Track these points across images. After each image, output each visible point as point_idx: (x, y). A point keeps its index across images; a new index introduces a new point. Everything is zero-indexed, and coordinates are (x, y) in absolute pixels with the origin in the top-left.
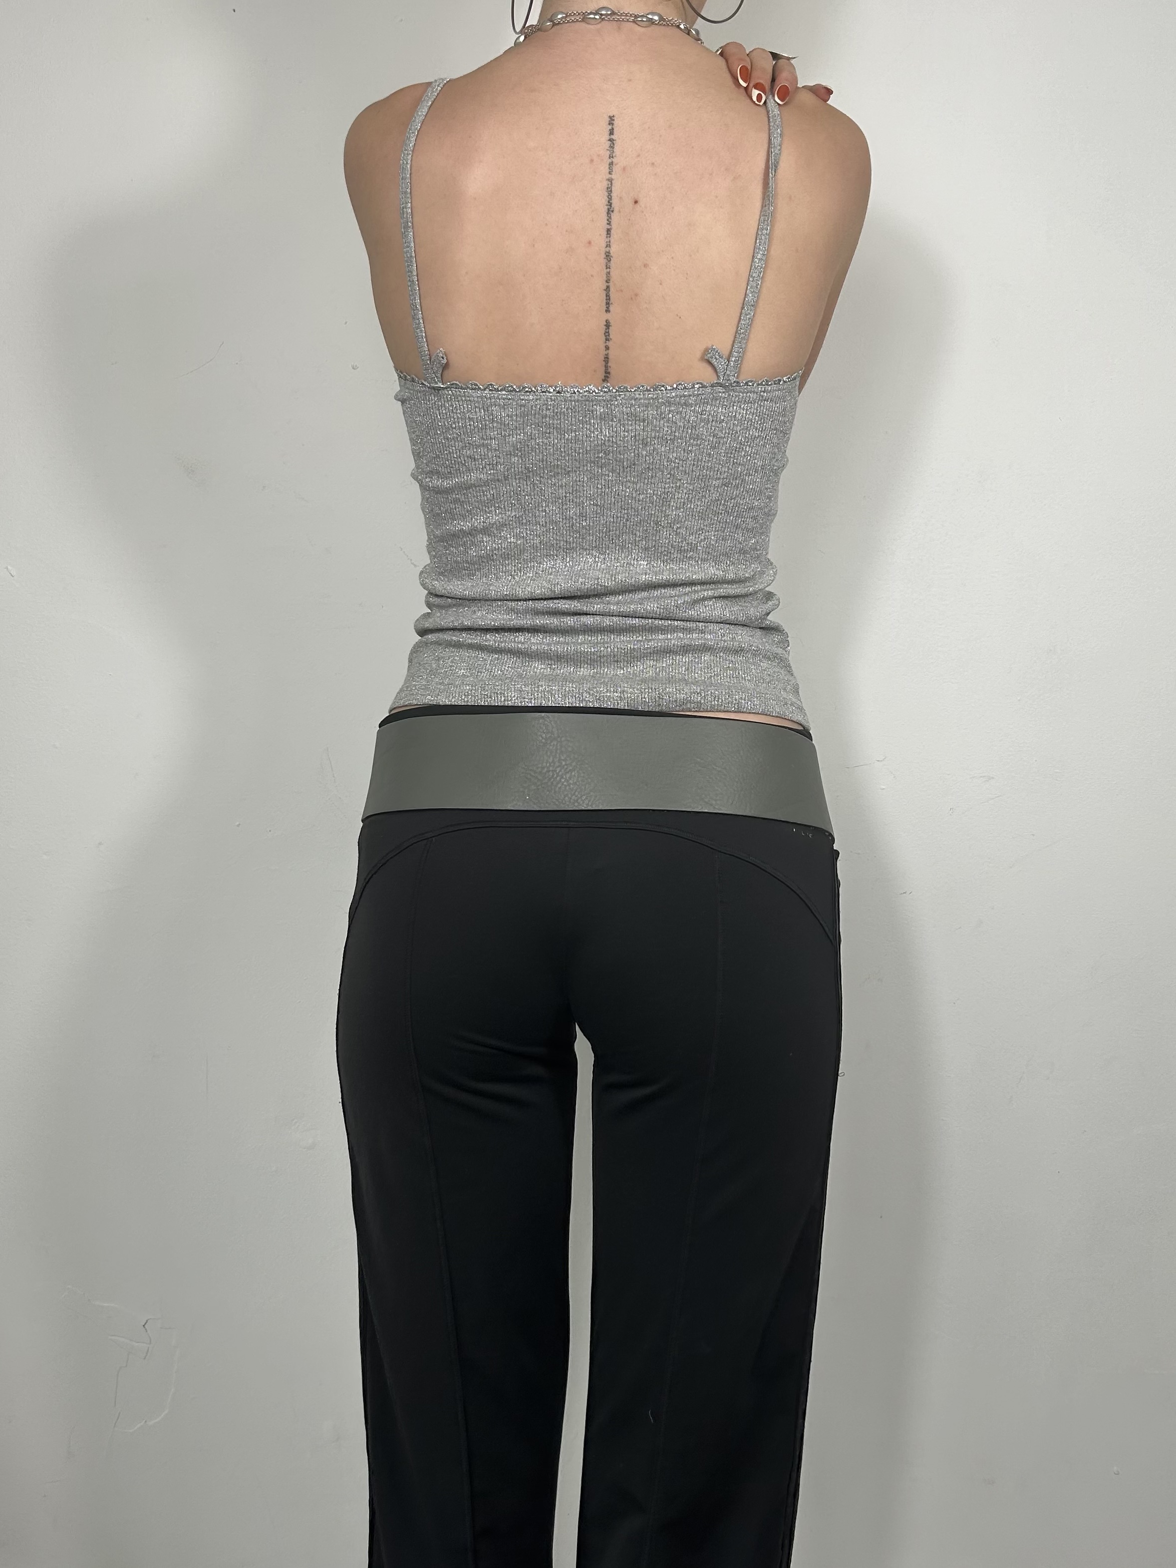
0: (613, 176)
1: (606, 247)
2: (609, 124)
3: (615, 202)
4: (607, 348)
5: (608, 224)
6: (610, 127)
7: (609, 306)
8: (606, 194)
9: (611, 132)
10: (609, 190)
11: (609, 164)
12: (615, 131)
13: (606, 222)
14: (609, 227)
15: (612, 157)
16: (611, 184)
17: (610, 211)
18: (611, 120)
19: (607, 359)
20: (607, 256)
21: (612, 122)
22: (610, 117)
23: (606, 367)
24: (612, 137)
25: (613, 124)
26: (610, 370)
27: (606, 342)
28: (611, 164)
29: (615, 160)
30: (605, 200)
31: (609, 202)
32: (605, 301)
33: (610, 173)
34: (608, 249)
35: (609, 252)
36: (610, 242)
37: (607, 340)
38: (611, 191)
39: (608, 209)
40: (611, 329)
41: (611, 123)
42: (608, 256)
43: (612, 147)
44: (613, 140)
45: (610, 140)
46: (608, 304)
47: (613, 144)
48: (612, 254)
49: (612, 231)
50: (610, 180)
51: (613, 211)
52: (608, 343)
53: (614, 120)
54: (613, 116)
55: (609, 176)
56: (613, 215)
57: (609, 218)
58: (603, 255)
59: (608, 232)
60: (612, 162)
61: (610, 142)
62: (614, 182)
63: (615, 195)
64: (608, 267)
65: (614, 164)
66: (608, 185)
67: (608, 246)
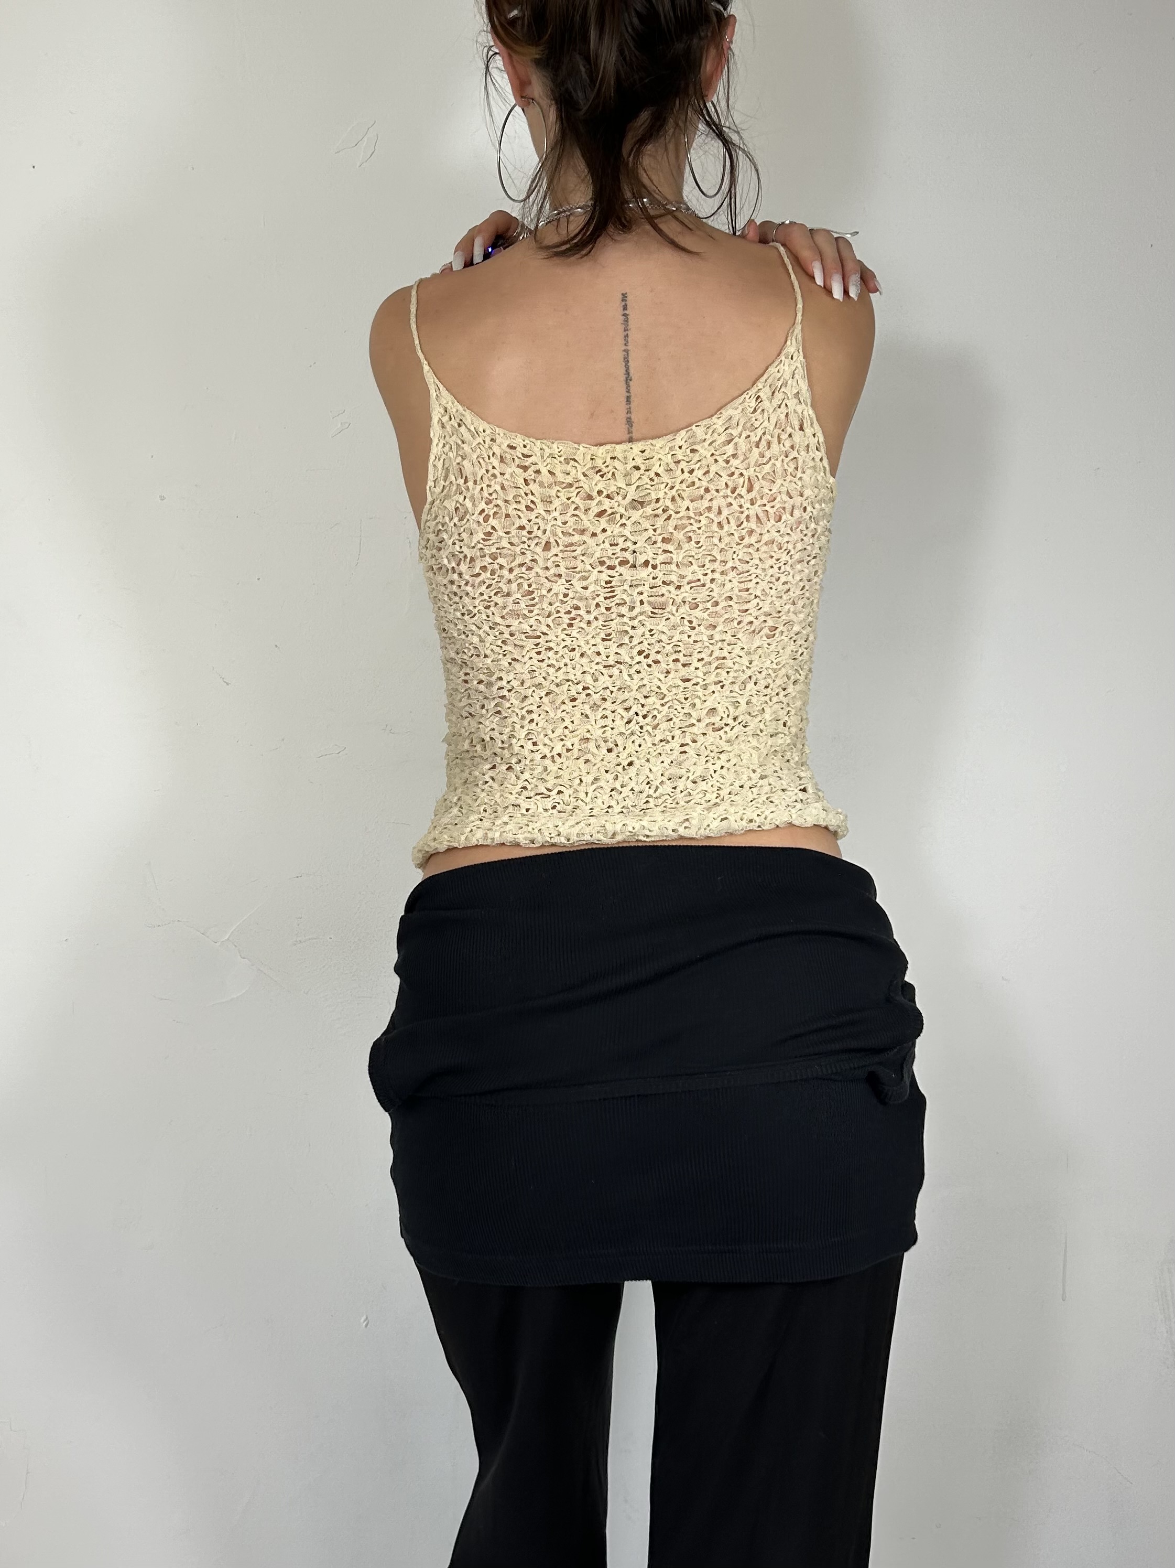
0: (629, 348)
1: (627, 413)
2: (622, 301)
3: (632, 371)
5: (627, 392)
6: (623, 303)
8: (624, 364)
9: (625, 308)
10: (626, 360)
11: (625, 337)
12: (628, 307)
13: (625, 390)
14: (628, 394)
15: (627, 330)
16: (628, 354)
17: (628, 380)
18: (624, 297)
20: (628, 422)
21: (625, 299)
22: (623, 294)
24: (626, 312)
25: (626, 301)
28: (627, 336)
29: (629, 333)
30: (623, 370)
31: (626, 371)
33: (626, 345)
34: (629, 415)
35: (630, 418)
36: (630, 408)
38: (628, 361)
39: (627, 378)
43: (626, 320)
44: (628, 315)
45: (624, 315)
47: (628, 319)
48: (633, 420)
49: (632, 399)
50: (627, 351)
51: (631, 380)
53: (627, 297)
54: (626, 293)
55: (624, 348)
56: (631, 383)
57: (628, 386)
58: (624, 421)
59: (628, 399)
60: (627, 334)
61: (623, 317)
62: (630, 352)
63: (631, 364)
64: (630, 432)
65: (630, 336)
66: (625, 355)
67: (629, 412)
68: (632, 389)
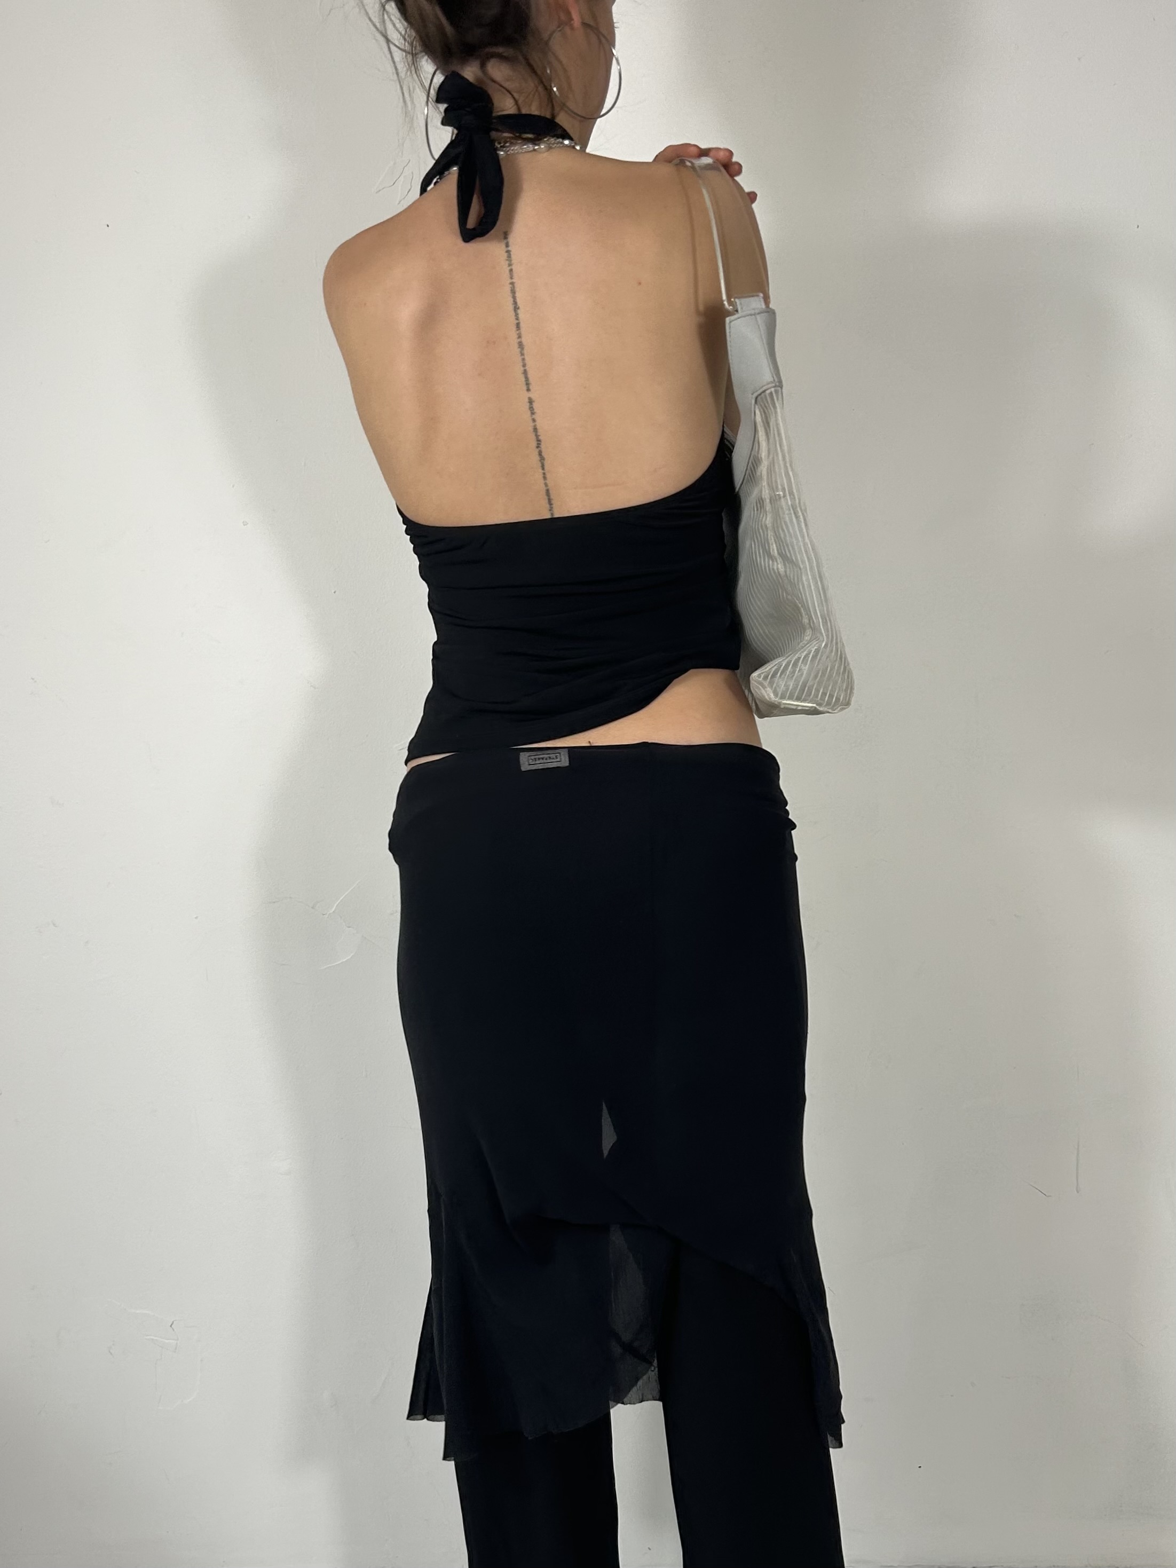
0: (514, 280)
3: (518, 300)
4: (534, 420)
6: (506, 241)
8: (511, 295)
9: (507, 245)
10: (513, 292)
11: (509, 271)
12: (510, 244)
13: (515, 318)
14: (517, 321)
16: (514, 287)
17: (516, 308)
18: (506, 235)
19: (535, 430)
23: (537, 436)
24: (508, 249)
26: (540, 438)
27: (532, 416)
28: (511, 270)
29: (513, 267)
30: (511, 301)
31: (514, 301)
32: (525, 383)
33: (511, 278)
34: (519, 340)
35: (521, 342)
36: (520, 334)
37: (533, 413)
39: (514, 307)
40: (535, 405)
41: (506, 238)
42: (521, 345)
43: (509, 256)
44: (510, 251)
46: (528, 384)
47: (510, 254)
48: (524, 344)
49: (522, 325)
50: (512, 284)
51: (518, 308)
52: (534, 416)
55: (510, 281)
56: (519, 312)
57: (517, 315)
58: (516, 346)
59: (518, 326)
61: (506, 254)
62: (515, 285)
63: (518, 295)
64: (522, 354)
65: (514, 270)
66: (511, 288)
67: (520, 337)
68: (521, 316)
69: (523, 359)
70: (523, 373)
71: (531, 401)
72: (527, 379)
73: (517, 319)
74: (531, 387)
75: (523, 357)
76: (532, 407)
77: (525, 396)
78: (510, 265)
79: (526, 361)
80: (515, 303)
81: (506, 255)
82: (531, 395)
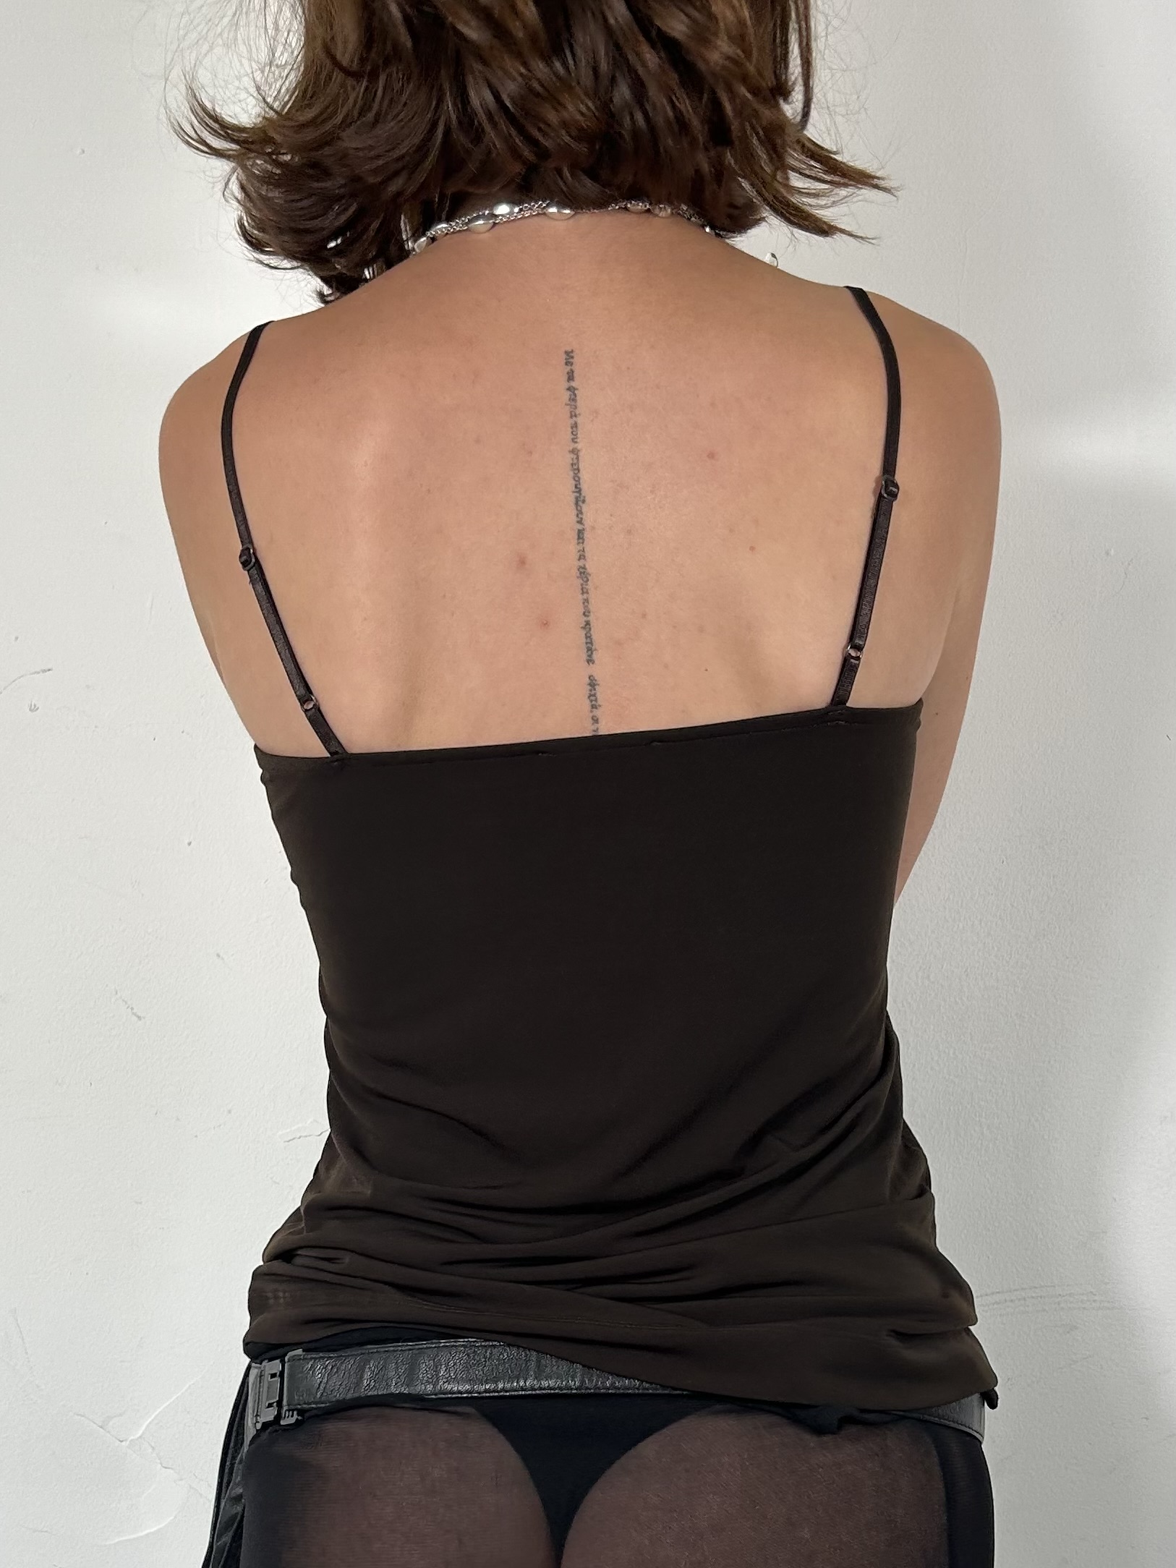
0: (579, 446)
1: (579, 560)
2: (566, 364)
3: (584, 486)
4: (595, 720)
5: (578, 522)
6: (568, 368)
7: (592, 653)
8: (572, 474)
9: (571, 377)
10: (576, 469)
11: (572, 428)
12: (575, 375)
13: (575, 519)
14: (580, 527)
15: (576, 416)
16: (578, 458)
18: (569, 355)
20: (581, 573)
21: (571, 360)
22: (567, 353)
24: (573, 384)
25: (572, 364)
27: (591, 712)
28: (575, 426)
29: (579, 420)
30: (570, 485)
31: (576, 487)
32: (584, 647)
33: (574, 441)
34: (581, 563)
35: (584, 568)
36: (584, 551)
37: (594, 707)
38: (578, 470)
39: (577, 498)
40: (599, 690)
41: (569, 362)
42: (583, 573)
43: (573, 399)
44: (575, 389)
45: (569, 389)
46: (590, 650)
47: (575, 395)
48: (589, 570)
49: (587, 535)
50: (575, 452)
51: (584, 501)
52: (596, 712)
53: (572, 357)
54: (572, 351)
55: (572, 446)
56: (585, 508)
57: (580, 512)
58: (575, 572)
59: (580, 535)
60: (576, 423)
61: (569, 393)
62: (581, 454)
63: (585, 476)
64: (584, 591)
65: (579, 427)
66: (573, 459)
67: (582, 557)
68: (589, 518)
69: (586, 601)
70: (584, 628)
71: (593, 684)
72: (588, 637)
73: (580, 522)
74: (595, 656)
75: (585, 596)
76: (594, 695)
77: (583, 671)
78: (573, 415)
79: (591, 607)
80: (578, 489)
81: (566, 395)
82: (596, 670)
